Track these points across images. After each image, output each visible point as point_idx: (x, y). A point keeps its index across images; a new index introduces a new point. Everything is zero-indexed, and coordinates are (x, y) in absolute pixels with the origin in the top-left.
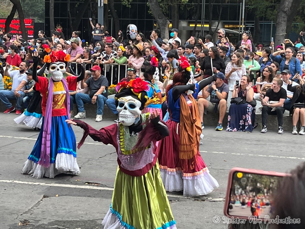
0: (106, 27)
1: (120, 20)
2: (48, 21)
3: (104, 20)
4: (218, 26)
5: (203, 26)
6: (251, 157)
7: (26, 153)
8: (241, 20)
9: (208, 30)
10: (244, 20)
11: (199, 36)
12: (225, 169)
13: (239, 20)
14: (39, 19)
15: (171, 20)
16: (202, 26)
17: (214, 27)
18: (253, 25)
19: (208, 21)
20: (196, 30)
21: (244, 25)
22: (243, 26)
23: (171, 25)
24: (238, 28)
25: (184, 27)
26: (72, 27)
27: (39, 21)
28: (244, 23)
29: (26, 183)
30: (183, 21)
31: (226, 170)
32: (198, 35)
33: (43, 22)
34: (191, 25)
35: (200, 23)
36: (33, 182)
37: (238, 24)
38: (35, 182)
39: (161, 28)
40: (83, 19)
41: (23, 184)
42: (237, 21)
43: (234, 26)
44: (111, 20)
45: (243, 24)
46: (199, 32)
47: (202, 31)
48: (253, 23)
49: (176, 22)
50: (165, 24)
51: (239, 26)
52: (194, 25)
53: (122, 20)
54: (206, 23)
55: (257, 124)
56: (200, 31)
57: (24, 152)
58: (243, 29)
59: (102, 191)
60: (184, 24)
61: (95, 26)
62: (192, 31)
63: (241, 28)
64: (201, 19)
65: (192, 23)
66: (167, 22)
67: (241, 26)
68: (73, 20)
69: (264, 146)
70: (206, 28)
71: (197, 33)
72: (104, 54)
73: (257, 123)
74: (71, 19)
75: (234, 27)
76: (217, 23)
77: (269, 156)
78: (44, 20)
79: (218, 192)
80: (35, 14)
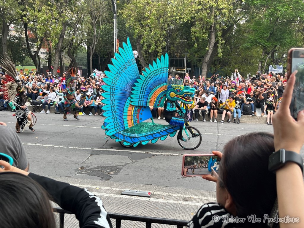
2: (89, 68)
4: (173, 70)
7: (81, 134)
8: (185, 66)
24: (183, 71)
28: (186, 68)
29: (82, 148)
36: (85, 148)
41: (80, 149)
42: (182, 67)
43: (181, 70)
48: (190, 68)
63: (185, 70)
74: (101, 67)
76: (173, 68)
78: (87, 67)
80: (82, 64)
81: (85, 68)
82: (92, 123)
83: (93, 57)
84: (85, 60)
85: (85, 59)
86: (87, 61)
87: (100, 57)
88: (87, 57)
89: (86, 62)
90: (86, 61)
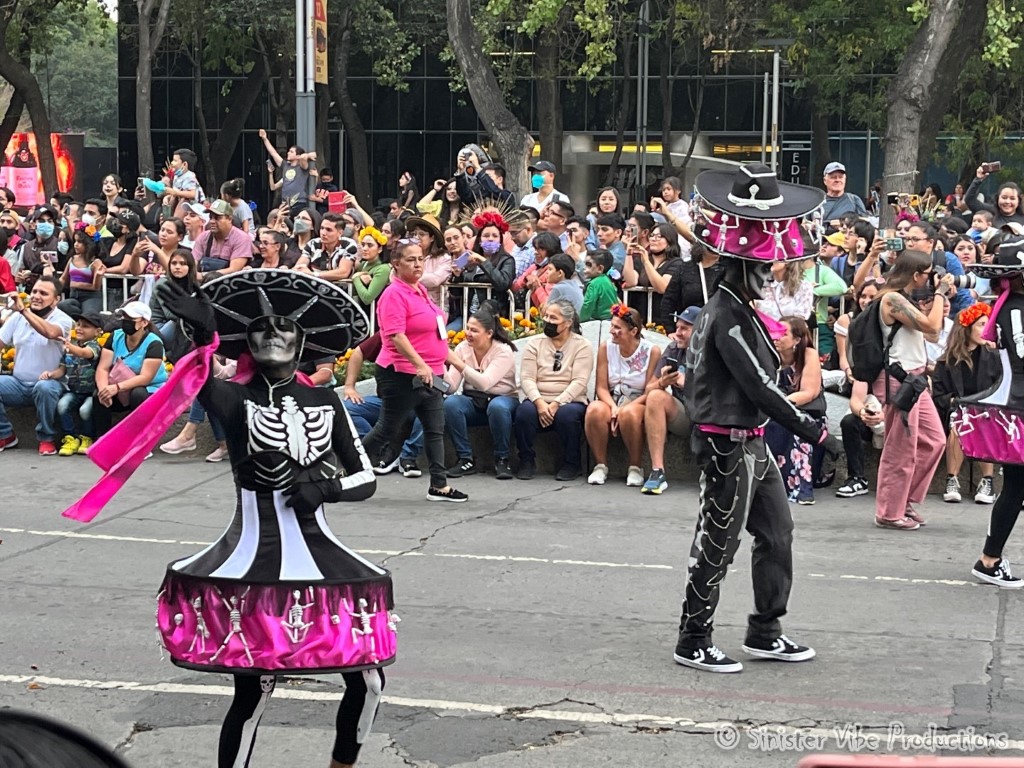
0: (323, 159)
1: (368, 136)
2: (128, 142)
3: (317, 136)
4: (691, 150)
5: (644, 149)
6: (818, 581)
7: (69, 584)
8: (769, 128)
9: (660, 163)
10: (779, 129)
11: (631, 181)
12: (732, 623)
13: (761, 129)
14: (98, 136)
15: (537, 133)
16: (639, 149)
17: (678, 153)
18: (806, 146)
19: (660, 133)
20: (620, 163)
21: (779, 143)
22: (774, 149)
23: (537, 149)
24: (757, 156)
25: (579, 155)
26: (208, 159)
27: (97, 140)
28: (779, 137)
29: (76, 683)
30: (575, 135)
31: (735, 629)
32: (627, 179)
33: (112, 146)
34: (603, 148)
35: (631, 140)
36: (97, 680)
37: (758, 141)
38: (105, 680)
39: (506, 161)
40: (246, 134)
41: (66, 686)
42: (753, 133)
43: (745, 149)
44: (338, 134)
45: (774, 143)
46: (628, 172)
47: (641, 167)
48: (807, 137)
49: (553, 139)
50: (517, 148)
51: (760, 149)
52: (613, 149)
53: (375, 134)
54: (652, 140)
55: (834, 471)
56: (634, 166)
57: (65, 580)
58: (774, 157)
59: (328, 704)
60: (578, 145)
61: (284, 156)
62: (608, 167)
63: (769, 155)
64: (635, 129)
65: (608, 140)
66: (524, 139)
67: (769, 149)
68: (212, 137)
69: (857, 545)
70: (654, 155)
71: (623, 174)
72: (313, 249)
73: (831, 469)
74: (206, 136)
75: (745, 153)
76: (687, 139)
77: (877, 578)
78: (117, 140)
79: (713, 702)
80: (83, 119)
81: (103, 144)
82: (145, 512)
83: (153, 75)
84: (105, 89)
85: (103, 83)
86: (116, 99)
87: (202, 69)
88: (115, 72)
89: (110, 106)
90: (110, 95)
